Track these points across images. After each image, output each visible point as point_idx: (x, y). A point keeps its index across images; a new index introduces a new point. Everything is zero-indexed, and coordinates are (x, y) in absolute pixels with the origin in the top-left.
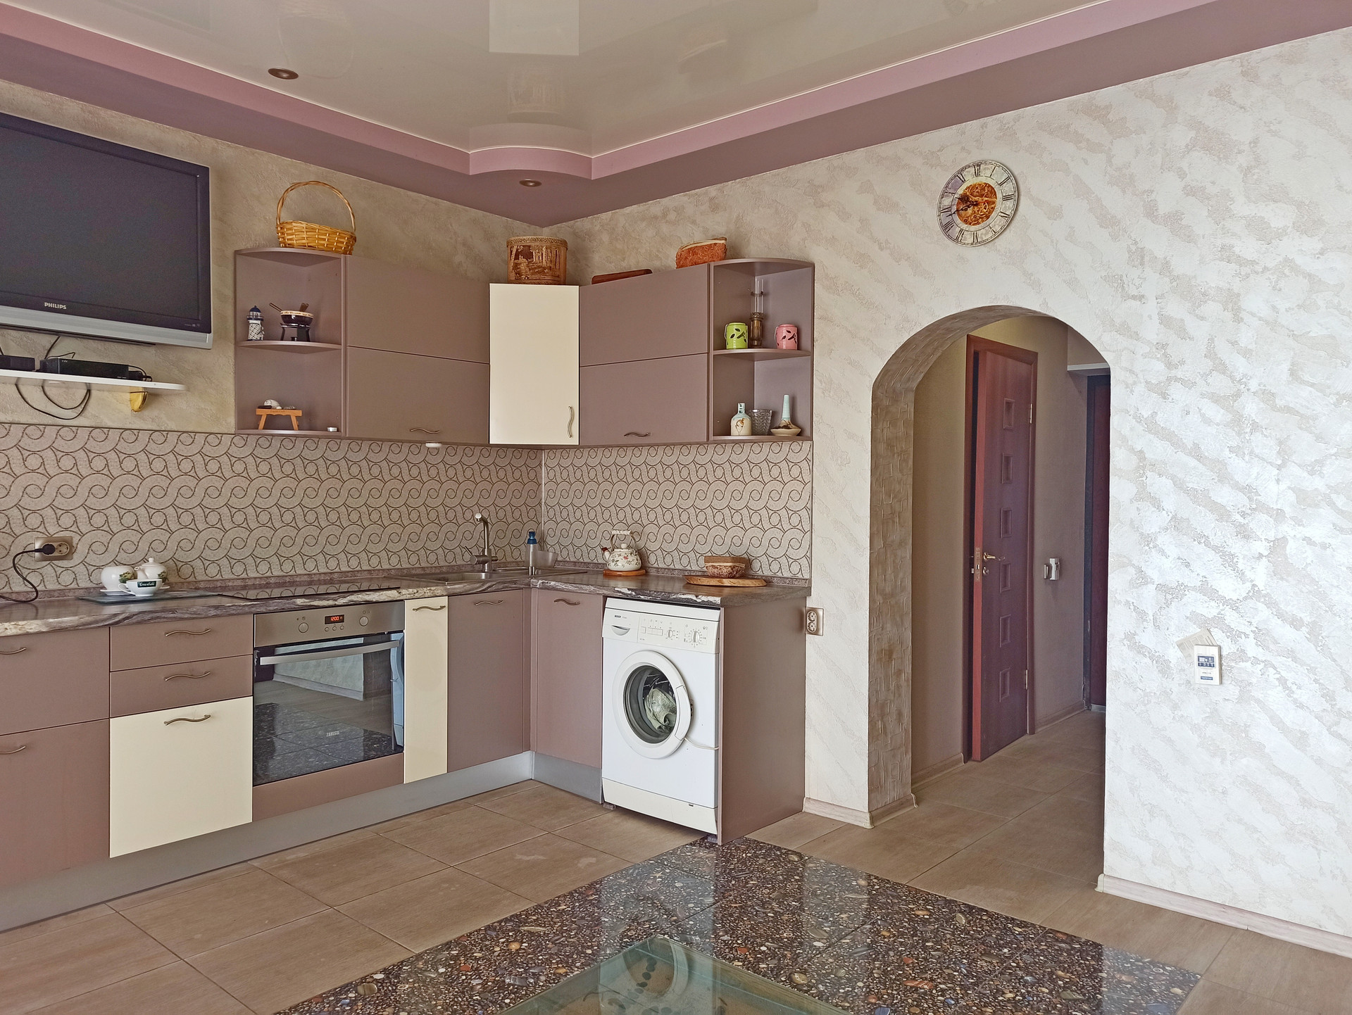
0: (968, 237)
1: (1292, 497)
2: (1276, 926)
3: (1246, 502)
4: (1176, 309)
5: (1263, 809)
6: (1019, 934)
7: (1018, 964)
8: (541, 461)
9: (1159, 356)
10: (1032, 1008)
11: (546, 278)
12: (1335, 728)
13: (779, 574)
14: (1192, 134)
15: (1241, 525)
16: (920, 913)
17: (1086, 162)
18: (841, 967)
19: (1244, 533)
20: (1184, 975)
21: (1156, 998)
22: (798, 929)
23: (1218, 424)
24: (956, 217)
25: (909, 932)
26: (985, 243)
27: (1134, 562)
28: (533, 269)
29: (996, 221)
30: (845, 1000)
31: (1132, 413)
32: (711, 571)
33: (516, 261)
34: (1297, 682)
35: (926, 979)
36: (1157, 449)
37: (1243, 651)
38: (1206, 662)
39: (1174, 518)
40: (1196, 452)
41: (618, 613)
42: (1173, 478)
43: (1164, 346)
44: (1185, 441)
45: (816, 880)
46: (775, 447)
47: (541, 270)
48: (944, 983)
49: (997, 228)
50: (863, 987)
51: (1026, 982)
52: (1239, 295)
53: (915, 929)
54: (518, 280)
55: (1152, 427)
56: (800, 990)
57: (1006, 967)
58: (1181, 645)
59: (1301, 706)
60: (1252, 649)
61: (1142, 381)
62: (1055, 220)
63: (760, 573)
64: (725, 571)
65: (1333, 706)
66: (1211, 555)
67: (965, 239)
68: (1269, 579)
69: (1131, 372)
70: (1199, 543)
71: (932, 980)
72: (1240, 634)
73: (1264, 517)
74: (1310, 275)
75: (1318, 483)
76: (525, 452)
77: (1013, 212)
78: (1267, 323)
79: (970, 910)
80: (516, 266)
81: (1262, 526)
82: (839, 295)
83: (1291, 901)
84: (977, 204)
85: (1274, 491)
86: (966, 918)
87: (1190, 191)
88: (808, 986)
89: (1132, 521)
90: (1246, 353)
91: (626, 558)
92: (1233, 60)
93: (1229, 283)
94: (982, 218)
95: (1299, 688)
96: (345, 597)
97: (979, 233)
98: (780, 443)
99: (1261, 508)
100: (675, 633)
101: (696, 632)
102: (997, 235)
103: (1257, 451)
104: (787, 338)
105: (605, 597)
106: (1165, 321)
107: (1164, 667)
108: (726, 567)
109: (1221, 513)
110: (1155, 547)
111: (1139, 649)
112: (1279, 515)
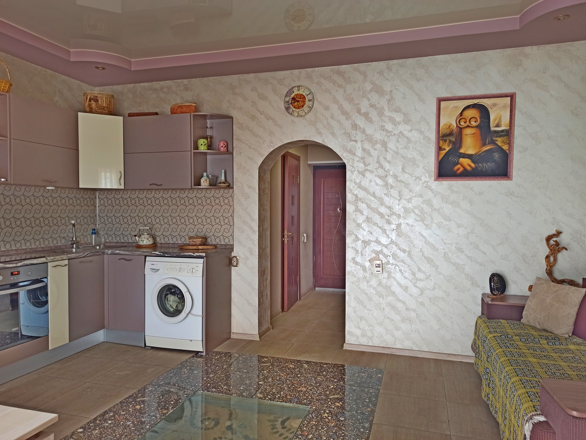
0: (296, 113)
1: (403, 210)
2: (399, 351)
3: (389, 212)
4: (367, 146)
5: (395, 313)
6: (326, 367)
7: (330, 376)
8: (96, 196)
9: (362, 162)
10: (340, 389)
11: (105, 112)
12: (415, 284)
13: (220, 243)
14: (372, 86)
15: (388, 220)
16: (291, 366)
17: (337, 91)
18: (273, 389)
19: (389, 222)
20: (379, 371)
21: (375, 379)
22: (251, 379)
23: (380, 186)
24: (291, 105)
25: (290, 373)
26: (301, 116)
27: (355, 233)
28: (99, 107)
29: (306, 108)
30: (279, 399)
31: (353, 181)
32: (192, 243)
33: (90, 103)
34: (405, 270)
35: (303, 387)
36: (361, 194)
37: (389, 261)
38: (378, 266)
39: (367, 217)
40: (374, 195)
41: (153, 263)
42: (367, 204)
43: (364, 158)
44: (370, 191)
45: (249, 361)
46: (217, 191)
47: (103, 108)
48: (310, 387)
49: (306, 111)
50: (284, 394)
51: (335, 381)
52: (387, 142)
53: (292, 372)
54: (91, 112)
55: (360, 186)
56: (262, 399)
57: (327, 378)
58: (370, 261)
59: (406, 278)
60: (391, 261)
61: (357, 170)
62: (327, 110)
63: (211, 243)
64: (198, 243)
65: (415, 277)
66: (379, 230)
67: (295, 114)
68: (396, 237)
69: (353, 167)
70: (375, 226)
71: (305, 387)
72: (388, 256)
73: (395, 217)
74: (407, 138)
75: (410, 206)
76: (89, 192)
77: (312, 106)
78: (395, 152)
79: (307, 362)
80: (90, 105)
81: (394, 220)
82: (244, 131)
83: (404, 342)
84: (299, 101)
85: (398, 208)
86: (307, 365)
87: (372, 106)
88: (265, 397)
89: (354, 219)
90: (389, 162)
91: (148, 239)
92: (384, 63)
93: (384, 138)
94: (301, 107)
95: (405, 272)
96: (21, 262)
97: (300, 112)
98: (219, 190)
99: (394, 214)
100: (183, 270)
101: (193, 269)
102: (306, 114)
103: (392, 195)
104: (223, 147)
105: (146, 256)
106: (364, 150)
107: (364, 269)
108: (198, 241)
109: (381, 215)
110: (361, 228)
111: (356, 263)
112: (399, 216)
